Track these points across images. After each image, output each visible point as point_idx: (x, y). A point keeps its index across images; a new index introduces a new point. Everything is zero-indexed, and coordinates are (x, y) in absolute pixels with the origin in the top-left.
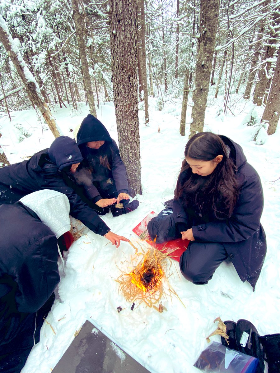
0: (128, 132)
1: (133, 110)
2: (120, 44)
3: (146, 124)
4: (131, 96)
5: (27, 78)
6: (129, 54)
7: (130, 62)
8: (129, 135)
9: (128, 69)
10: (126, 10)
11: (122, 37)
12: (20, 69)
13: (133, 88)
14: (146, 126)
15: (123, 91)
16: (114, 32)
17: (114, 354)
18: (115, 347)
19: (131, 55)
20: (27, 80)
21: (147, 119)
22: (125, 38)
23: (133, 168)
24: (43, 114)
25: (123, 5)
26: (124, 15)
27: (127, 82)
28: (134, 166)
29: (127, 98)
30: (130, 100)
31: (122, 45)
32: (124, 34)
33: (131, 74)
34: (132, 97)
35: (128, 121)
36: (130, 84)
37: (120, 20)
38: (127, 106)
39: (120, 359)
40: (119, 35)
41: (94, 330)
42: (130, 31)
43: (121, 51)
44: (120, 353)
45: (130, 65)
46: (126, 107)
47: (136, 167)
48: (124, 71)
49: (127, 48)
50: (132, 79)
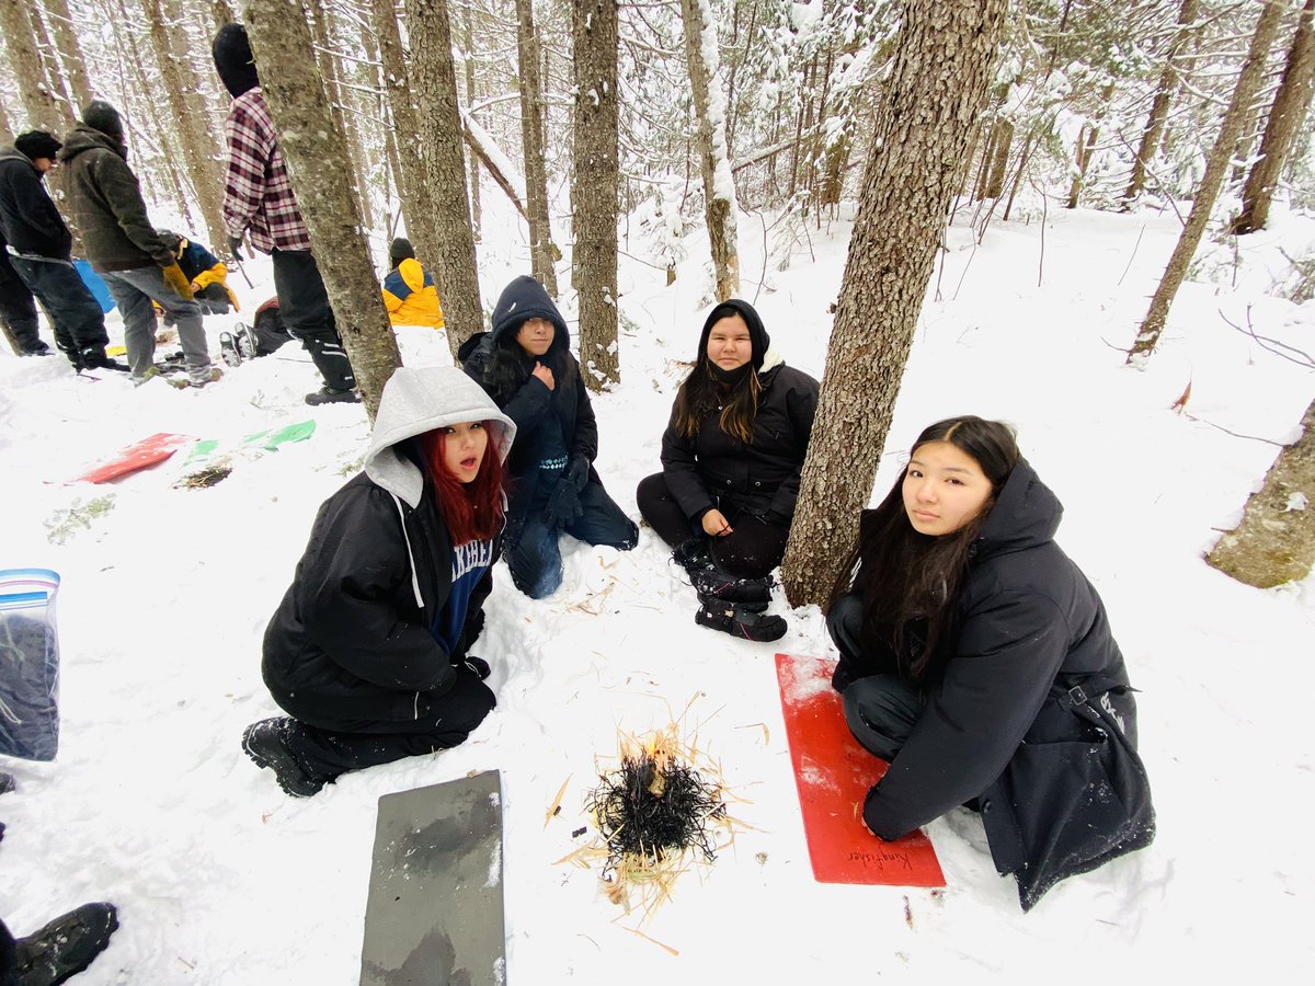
0: (833, 420)
1: (869, 368)
2: (883, 178)
3: (1131, 353)
4: (875, 327)
5: (715, 189)
6: (903, 207)
7: (897, 231)
8: (835, 430)
9: (887, 249)
10: (926, 82)
11: (893, 160)
12: (708, 167)
13: (889, 305)
14: (1129, 362)
15: (853, 308)
16: (879, 142)
17: (488, 862)
18: (497, 854)
19: (909, 212)
20: (714, 194)
21: (1147, 337)
22: (901, 163)
23: (820, 525)
24: (719, 282)
25: (922, 68)
26: (916, 98)
27: (872, 285)
28: (825, 520)
29: (859, 329)
30: (867, 336)
31: (886, 181)
32: (902, 154)
33: (893, 265)
34: (877, 331)
35: (843, 393)
36: (879, 294)
37: (901, 112)
38: (853, 351)
39: (487, 879)
40: (888, 152)
41: (494, 795)
42: (926, 143)
43: (880, 199)
44: (494, 869)
45: (894, 241)
46: (850, 353)
47: (829, 526)
48: (871, 256)
49: (898, 192)
50: (894, 278)
